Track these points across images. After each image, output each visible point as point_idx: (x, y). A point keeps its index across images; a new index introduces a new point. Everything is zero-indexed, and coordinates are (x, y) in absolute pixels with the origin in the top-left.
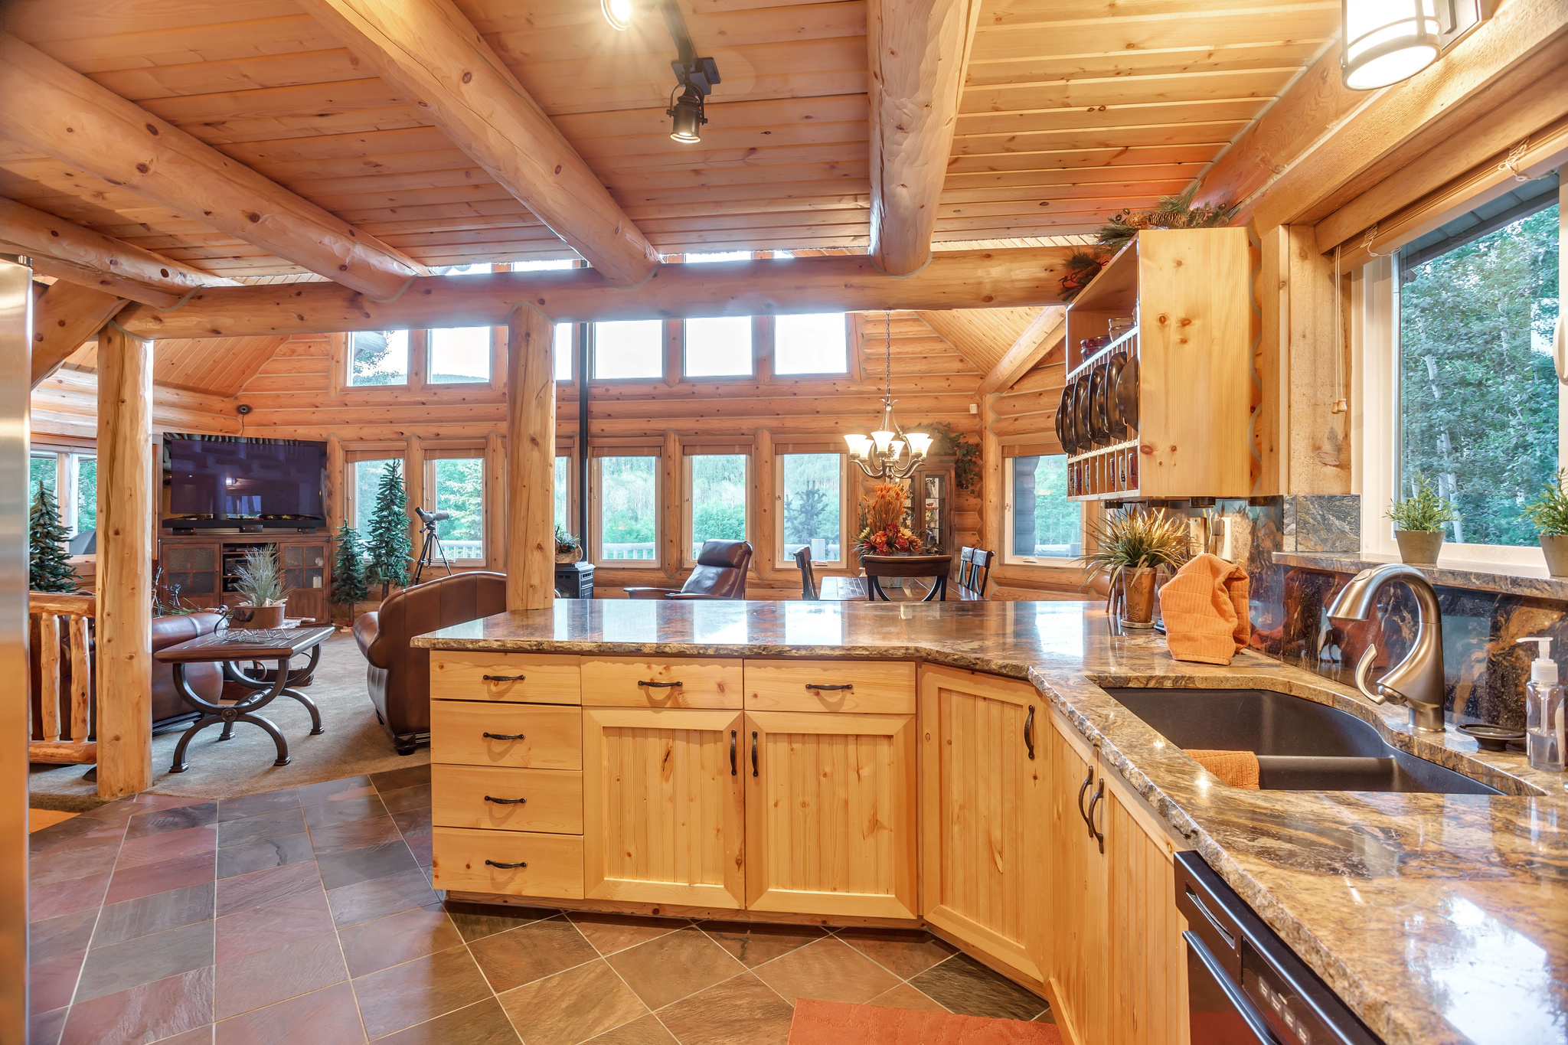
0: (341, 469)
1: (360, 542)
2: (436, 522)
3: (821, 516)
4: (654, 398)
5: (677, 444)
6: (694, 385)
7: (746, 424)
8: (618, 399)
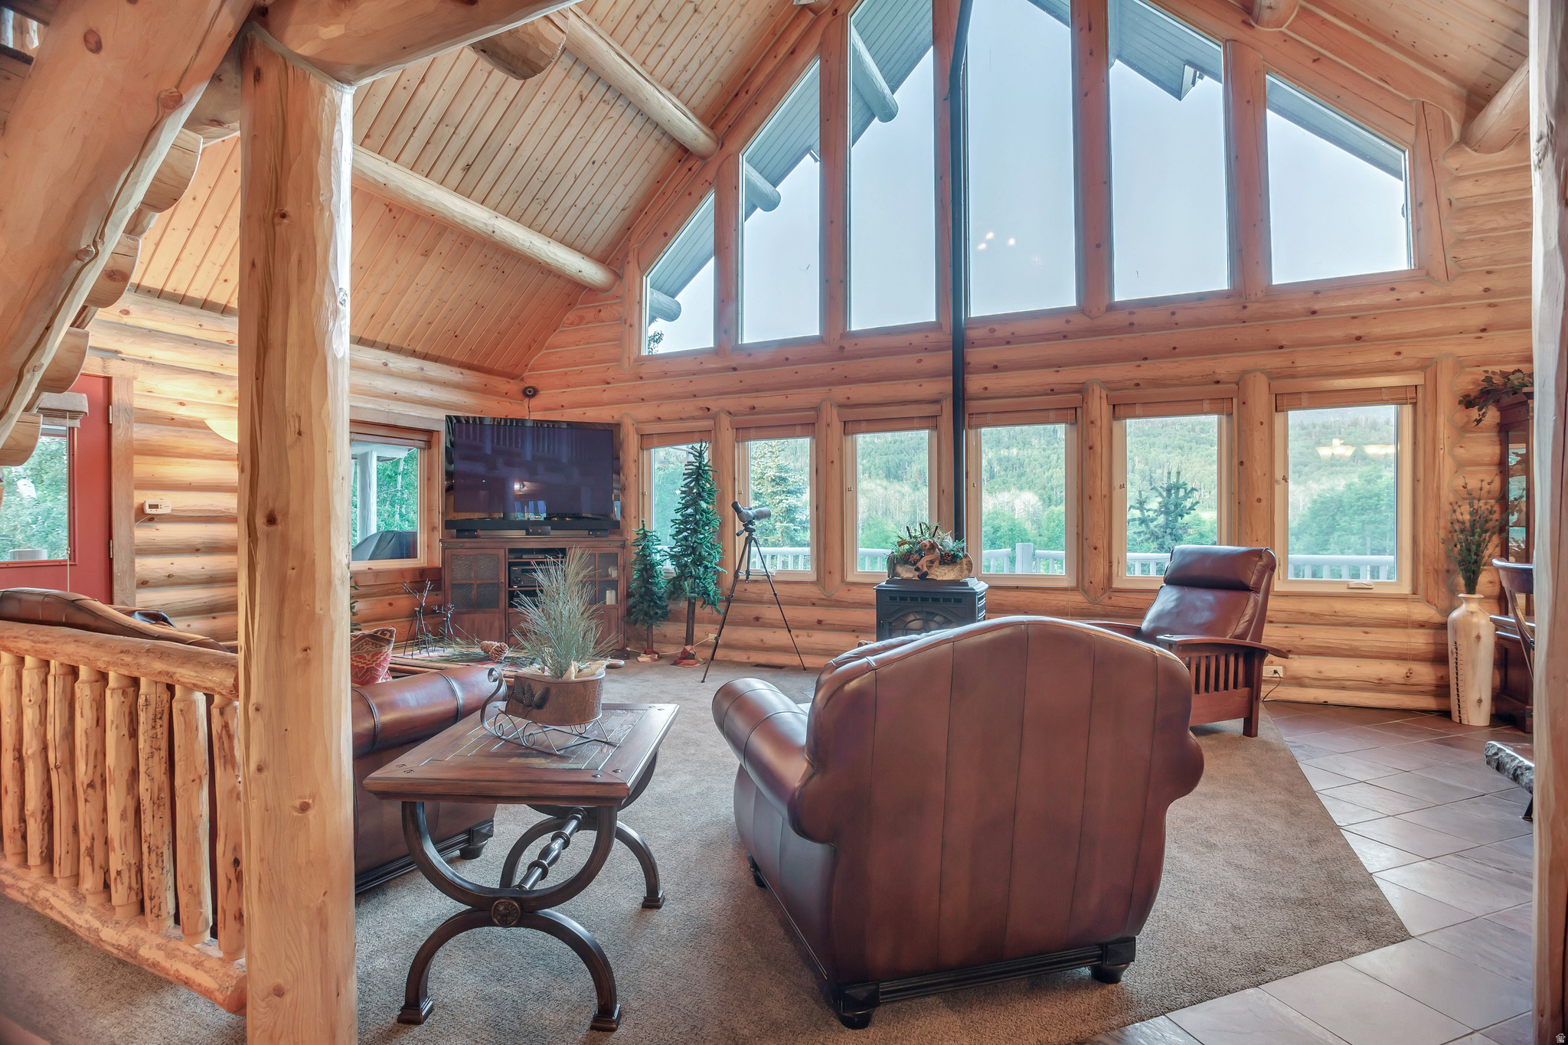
0: (636, 458)
1: (659, 547)
2: (757, 522)
3: (1186, 517)
4: (1065, 337)
5: (1104, 402)
6: (1131, 313)
7: (1225, 366)
8: (1008, 343)
